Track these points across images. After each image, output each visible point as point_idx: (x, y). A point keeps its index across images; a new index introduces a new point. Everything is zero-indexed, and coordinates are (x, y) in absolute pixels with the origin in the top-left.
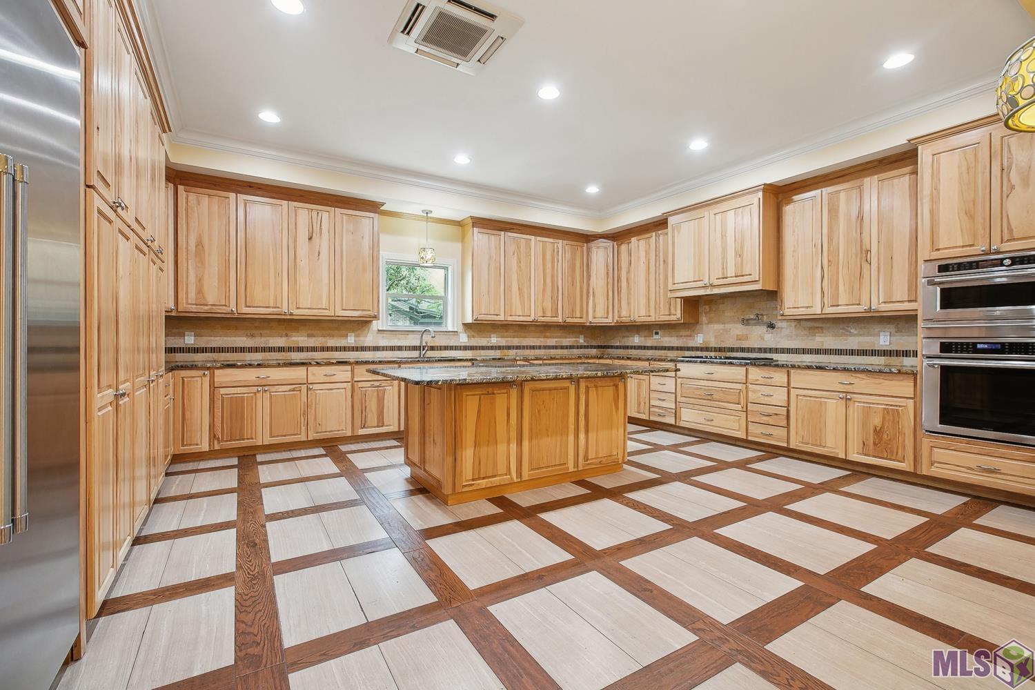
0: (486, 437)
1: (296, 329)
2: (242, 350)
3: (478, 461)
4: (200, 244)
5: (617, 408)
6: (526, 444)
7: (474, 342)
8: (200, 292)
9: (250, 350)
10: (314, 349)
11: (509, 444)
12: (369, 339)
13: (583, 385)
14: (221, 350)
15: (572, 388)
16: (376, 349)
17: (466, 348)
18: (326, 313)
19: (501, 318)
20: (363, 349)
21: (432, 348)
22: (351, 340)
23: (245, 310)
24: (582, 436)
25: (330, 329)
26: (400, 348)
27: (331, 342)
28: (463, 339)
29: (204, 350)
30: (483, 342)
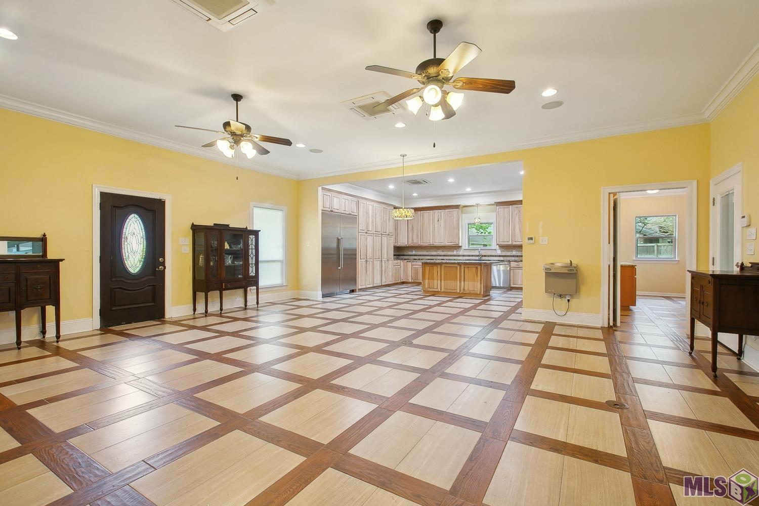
0: (431, 278)
1: (439, 249)
2: (425, 255)
3: (429, 284)
4: (412, 227)
5: (477, 276)
6: (443, 281)
7: (504, 254)
8: (412, 240)
9: (427, 255)
10: (444, 256)
11: (438, 280)
12: (461, 252)
13: (463, 266)
14: (420, 255)
15: (459, 267)
16: (464, 256)
17: (500, 256)
18: (442, 244)
19: (510, 243)
20: (459, 256)
21: (485, 256)
22: (455, 253)
23: (422, 244)
24: (462, 282)
25: (449, 249)
26: (472, 256)
27: (449, 253)
28: (499, 252)
29: (417, 255)
30: (509, 253)
